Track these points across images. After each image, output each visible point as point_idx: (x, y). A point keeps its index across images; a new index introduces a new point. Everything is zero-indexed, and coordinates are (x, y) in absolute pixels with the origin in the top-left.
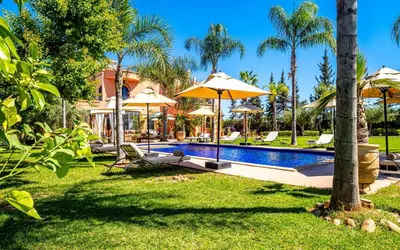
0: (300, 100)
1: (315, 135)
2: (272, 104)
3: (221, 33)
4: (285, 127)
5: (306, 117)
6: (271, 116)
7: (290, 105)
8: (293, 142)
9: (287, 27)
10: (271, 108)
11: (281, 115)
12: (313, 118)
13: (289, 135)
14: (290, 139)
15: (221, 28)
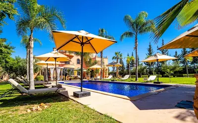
0: (140, 63)
1: (146, 77)
2: (128, 65)
3: (104, 32)
4: (133, 74)
5: (142, 70)
6: (128, 70)
7: (135, 65)
8: (136, 80)
9: (133, 25)
10: (128, 67)
11: (132, 69)
12: (145, 70)
13: (135, 77)
14: (135, 78)
15: (104, 31)
